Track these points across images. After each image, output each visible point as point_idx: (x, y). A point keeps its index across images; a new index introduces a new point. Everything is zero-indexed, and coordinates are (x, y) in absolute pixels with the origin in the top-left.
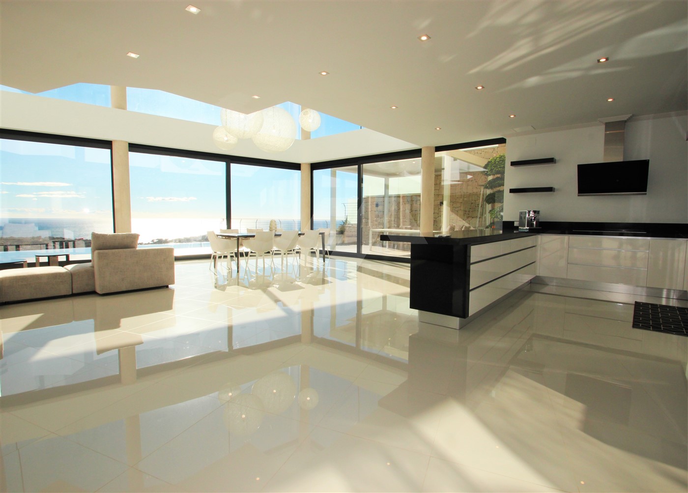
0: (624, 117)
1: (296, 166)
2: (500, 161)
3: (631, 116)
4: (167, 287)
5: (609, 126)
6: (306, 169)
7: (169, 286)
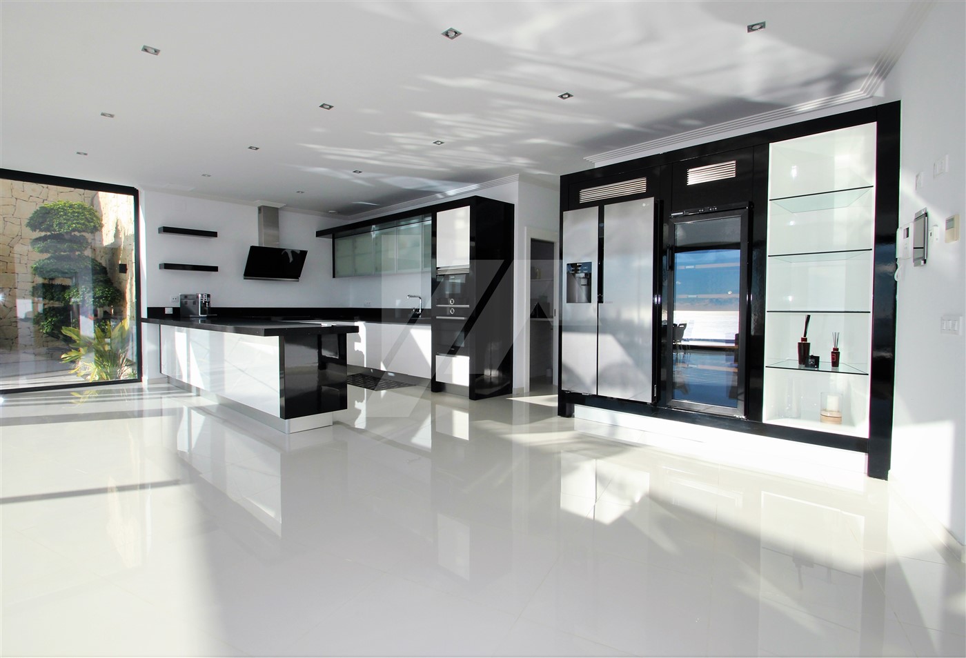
0: (279, 205)
2: (74, 212)
3: (284, 206)
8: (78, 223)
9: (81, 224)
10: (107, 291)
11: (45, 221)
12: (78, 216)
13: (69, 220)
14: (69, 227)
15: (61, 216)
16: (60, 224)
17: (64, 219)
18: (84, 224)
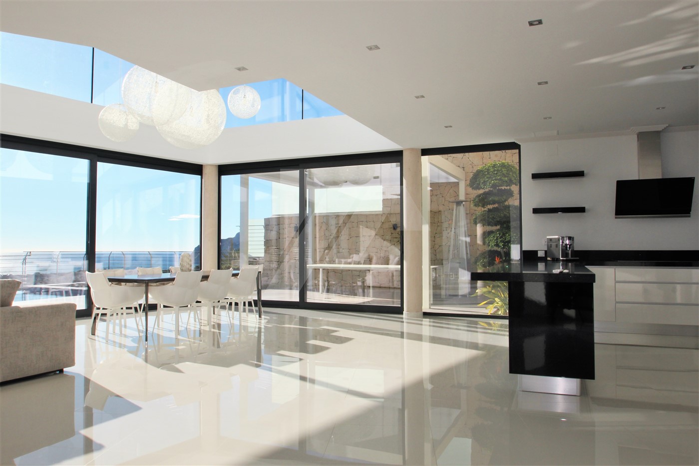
0: (659, 128)
1: (196, 169)
2: (495, 171)
3: (667, 127)
4: (61, 371)
5: (641, 136)
6: (210, 174)
7: (65, 369)
8: (496, 180)
9: (498, 180)
10: (515, 236)
11: (476, 181)
12: (497, 173)
13: (490, 177)
14: (490, 183)
15: (486, 175)
16: (484, 181)
17: (487, 178)
18: (500, 179)
